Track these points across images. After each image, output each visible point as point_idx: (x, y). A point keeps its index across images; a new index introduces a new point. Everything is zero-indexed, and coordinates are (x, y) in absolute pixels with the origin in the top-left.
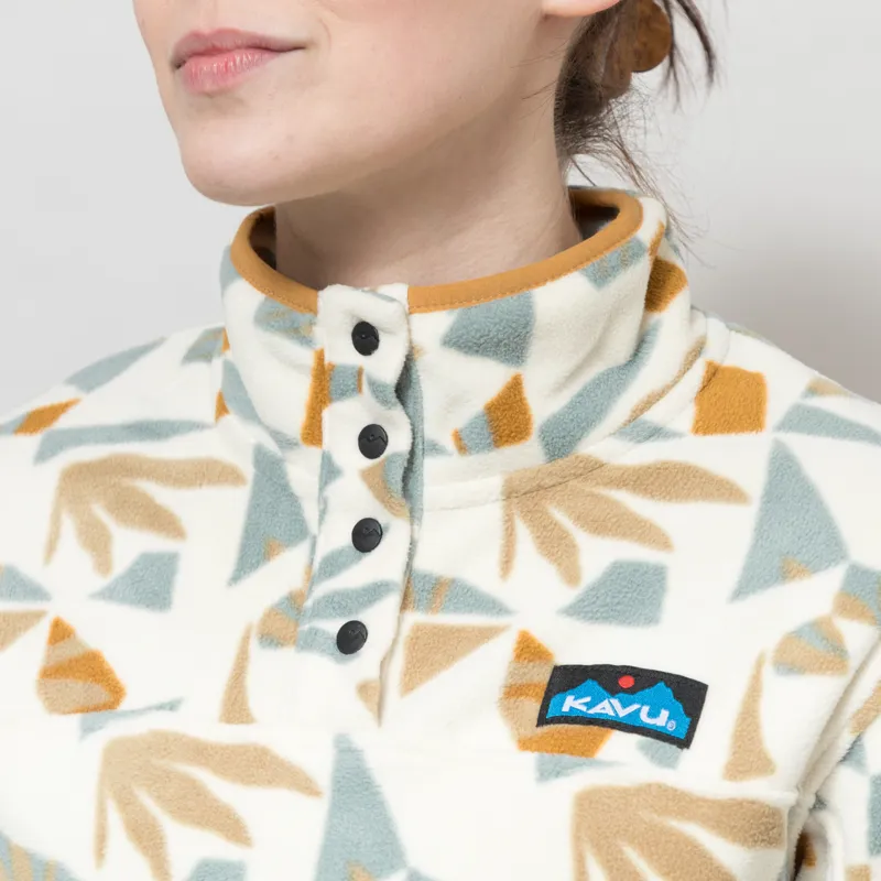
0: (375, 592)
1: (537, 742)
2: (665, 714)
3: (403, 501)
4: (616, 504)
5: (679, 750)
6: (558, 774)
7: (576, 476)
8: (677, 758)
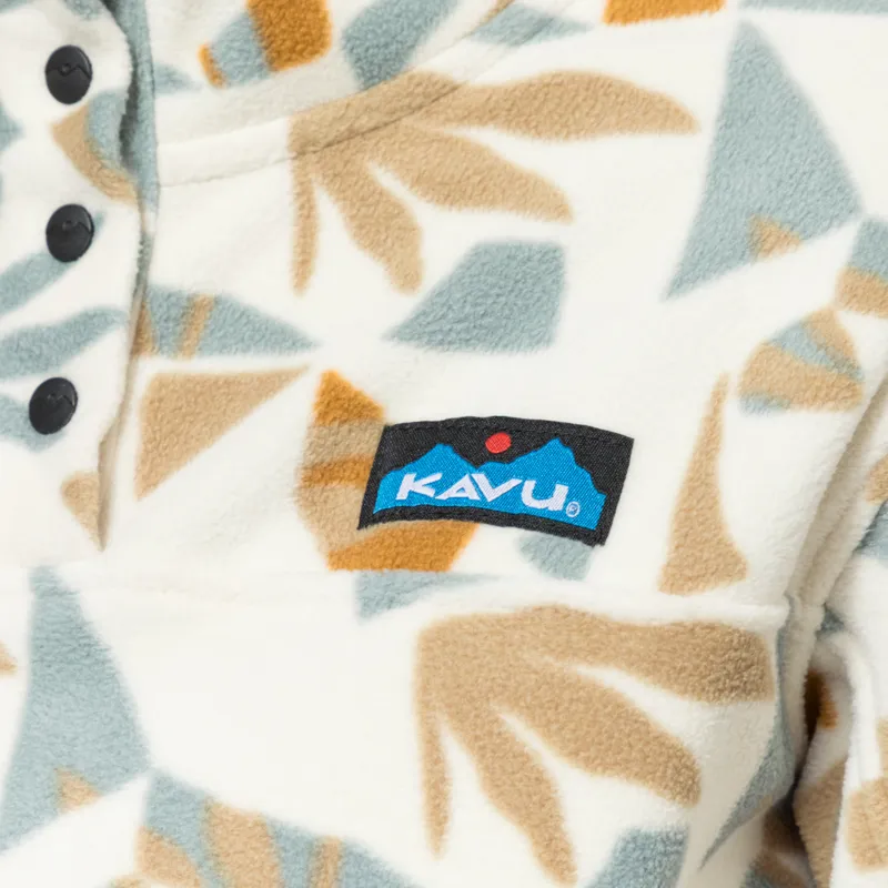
0: (85, 328)
1: (359, 554)
2: (561, 491)
3: (123, 173)
4: (480, 151)
5: (588, 548)
6: (391, 603)
7: (412, 110)
8: (584, 561)
